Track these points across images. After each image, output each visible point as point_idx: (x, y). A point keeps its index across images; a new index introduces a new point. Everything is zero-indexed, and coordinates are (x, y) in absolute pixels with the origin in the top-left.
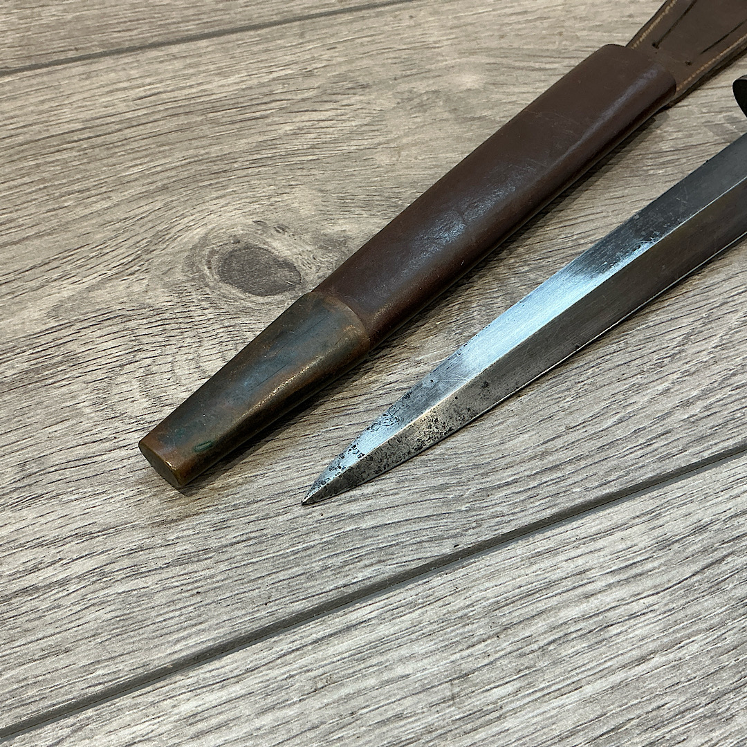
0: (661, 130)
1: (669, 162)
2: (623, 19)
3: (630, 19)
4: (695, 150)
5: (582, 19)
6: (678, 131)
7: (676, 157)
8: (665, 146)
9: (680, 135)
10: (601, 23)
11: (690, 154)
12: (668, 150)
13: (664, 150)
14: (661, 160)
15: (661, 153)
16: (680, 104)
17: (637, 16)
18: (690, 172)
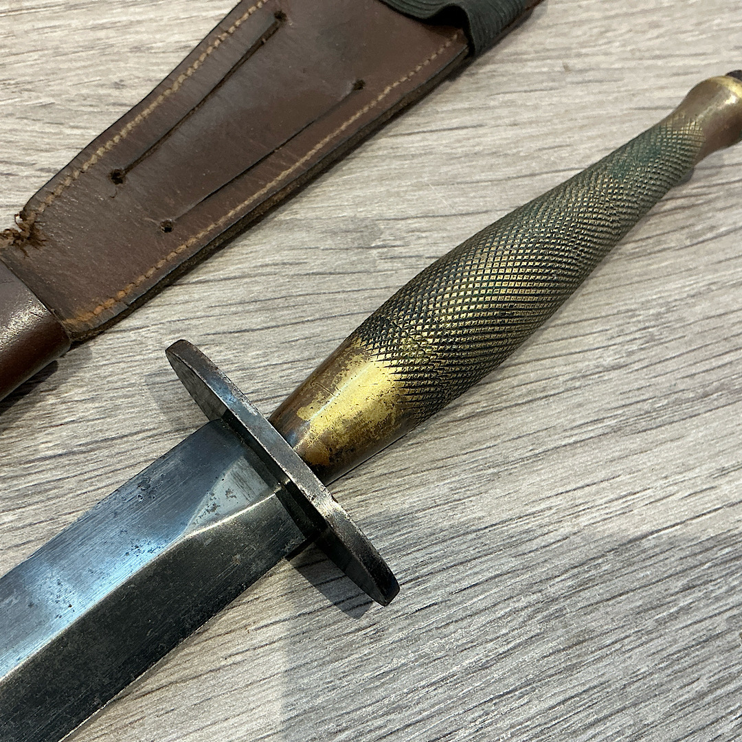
0: (57, 396)
1: (39, 489)
2: (102, 91)
3: (116, 93)
4: (106, 452)
5: (21, 88)
6: (93, 400)
7: (58, 474)
8: (46, 443)
9: (90, 410)
10: (52, 100)
11: (91, 467)
12: (50, 453)
13: (42, 454)
14: (22, 484)
15: (30, 463)
16: (125, 324)
17: (132, 87)
18: (72, 518)
